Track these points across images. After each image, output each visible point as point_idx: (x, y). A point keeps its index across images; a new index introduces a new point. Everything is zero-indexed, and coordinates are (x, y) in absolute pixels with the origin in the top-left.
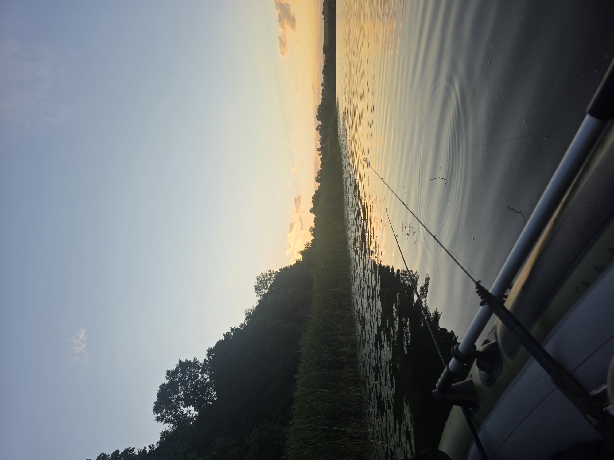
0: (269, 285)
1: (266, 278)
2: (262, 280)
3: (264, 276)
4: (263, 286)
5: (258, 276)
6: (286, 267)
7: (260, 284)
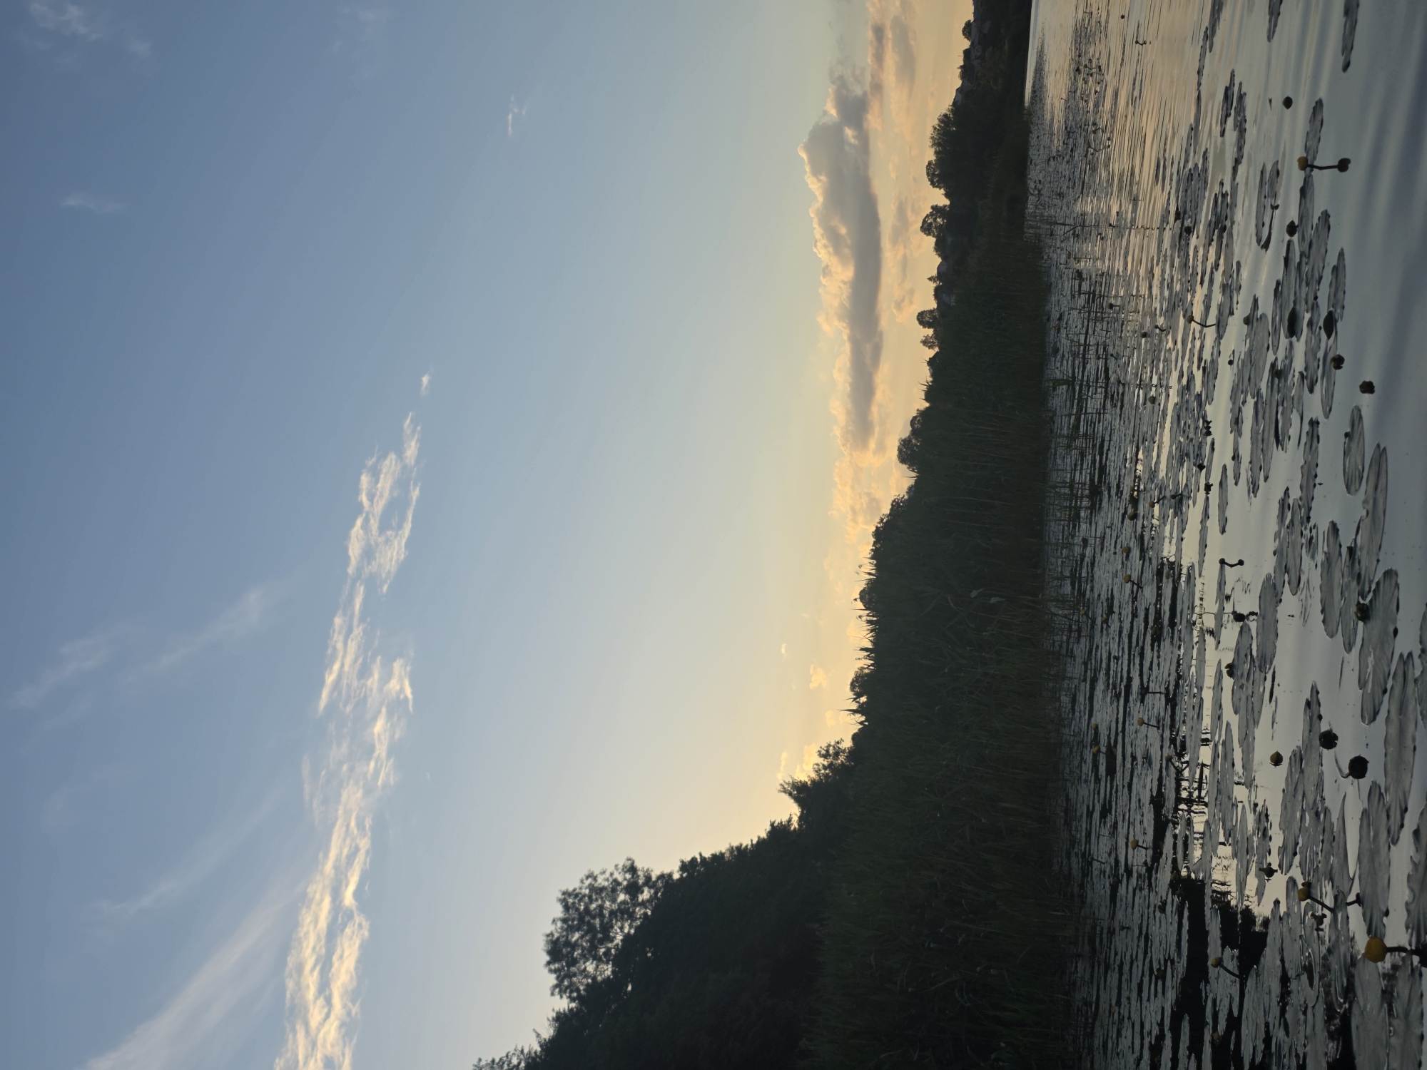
0: (620, 937)
1: (607, 904)
2: (587, 909)
3: (602, 889)
4: (591, 941)
5: (571, 889)
6: (717, 858)
7: (578, 929)
